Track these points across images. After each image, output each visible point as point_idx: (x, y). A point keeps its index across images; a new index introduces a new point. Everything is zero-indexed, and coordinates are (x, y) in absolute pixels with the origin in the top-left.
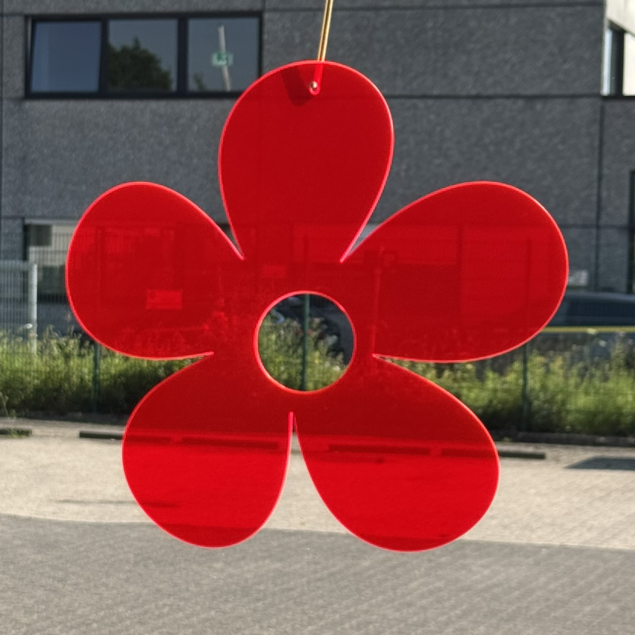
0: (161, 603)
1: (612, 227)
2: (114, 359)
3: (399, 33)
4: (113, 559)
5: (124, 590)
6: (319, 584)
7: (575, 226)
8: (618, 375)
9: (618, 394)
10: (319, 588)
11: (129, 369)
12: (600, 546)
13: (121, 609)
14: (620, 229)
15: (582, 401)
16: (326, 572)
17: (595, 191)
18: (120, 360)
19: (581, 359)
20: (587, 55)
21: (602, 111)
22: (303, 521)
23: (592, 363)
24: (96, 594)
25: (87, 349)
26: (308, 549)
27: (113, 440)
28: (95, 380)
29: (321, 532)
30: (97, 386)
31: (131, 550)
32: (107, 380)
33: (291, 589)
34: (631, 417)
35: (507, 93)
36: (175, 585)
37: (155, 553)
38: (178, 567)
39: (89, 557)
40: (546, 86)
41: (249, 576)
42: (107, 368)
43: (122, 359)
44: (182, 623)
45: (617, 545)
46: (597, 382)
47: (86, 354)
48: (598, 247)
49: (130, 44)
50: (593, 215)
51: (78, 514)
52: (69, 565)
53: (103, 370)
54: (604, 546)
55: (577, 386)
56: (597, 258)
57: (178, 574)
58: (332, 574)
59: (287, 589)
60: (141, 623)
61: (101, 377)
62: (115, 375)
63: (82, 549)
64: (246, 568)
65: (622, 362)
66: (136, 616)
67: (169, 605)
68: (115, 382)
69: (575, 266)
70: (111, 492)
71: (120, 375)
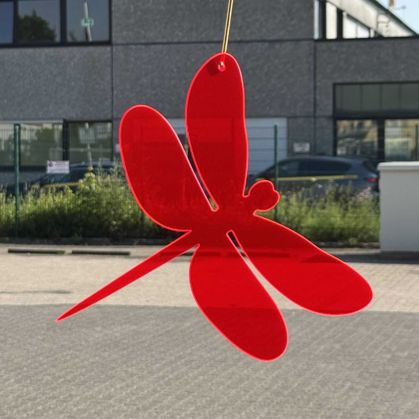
0: (65, 353)
1: (323, 117)
2: (28, 205)
3: (193, 5)
4: (34, 327)
5: (42, 346)
6: (160, 338)
7: (301, 117)
8: (331, 205)
9: (332, 216)
10: (160, 340)
11: (37, 210)
13: (41, 358)
14: (328, 118)
15: (310, 221)
16: (164, 330)
17: (312, 96)
18: (31, 205)
19: (308, 196)
20: (305, 16)
21: (315, 48)
22: (148, 300)
23: (315, 199)
24: (24, 349)
25: (11, 199)
26: (152, 317)
27: (29, 254)
28: (16, 217)
29: (159, 306)
30: (18, 221)
31: (45, 321)
32: (23, 217)
33: (143, 342)
34: (339, 230)
35: (259, 39)
36: (73, 342)
38: (74, 330)
39: (19, 327)
40: (281, 34)
41: (117, 334)
42: (23, 210)
43: (33, 204)
44: (79, 365)
46: (318, 210)
47: (11, 202)
48: (315, 129)
49: (30, 13)
50: (312, 110)
51: (10, 300)
52: (7, 332)
53: (21, 211)
55: (307, 213)
56: (315, 135)
57: (74, 335)
58: (168, 332)
59: (141, 342)
60: (53, 366)
61: (20, 215)
62: (28, 214)
63: (14, 322)
64: (115, 330)
65: (332, 197)
66: (50, 362)
67: (70, 355)
68: (29, 218)
69: (302, 141)
70: (30, 286)
71: (32, 214)
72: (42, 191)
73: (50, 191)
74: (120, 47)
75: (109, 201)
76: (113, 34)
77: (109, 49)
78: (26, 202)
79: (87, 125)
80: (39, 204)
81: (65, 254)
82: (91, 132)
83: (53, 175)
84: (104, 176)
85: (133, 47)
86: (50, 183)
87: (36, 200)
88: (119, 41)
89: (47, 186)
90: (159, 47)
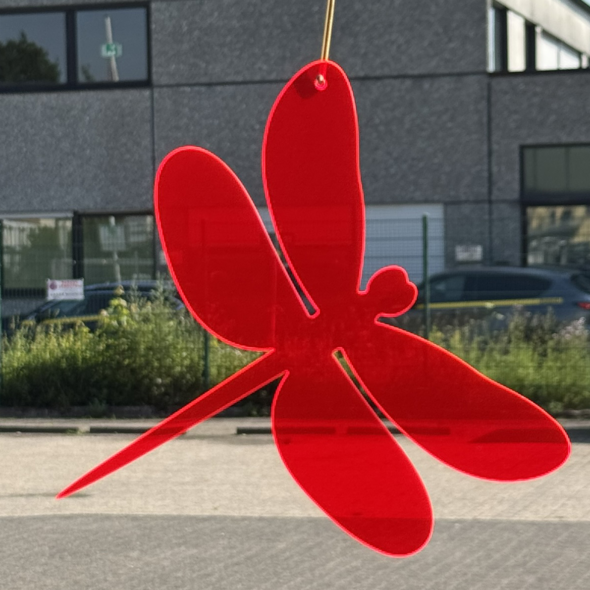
1: (504, 201)
2: (16, 352)
3: (285, 18)
4: (28, 552)
5: (41, 583)
6: (236, 568)
7: (466, 202)
8: (519, 348)
9: (519, 366)
10: (236, 572)
11: (32, 360)
12: (511, 519)
14: (511, 203)
16: (242, 556)
17: (486, 167)
18: (22, 352)
19: (481, 333)
20: (471, 34)
21: (489, 88)
22: (215, 506)
23: (492, 337)
26: (223, 534)
27: (19, 432)
29: (234, 516)
31: (46, 543)
32: (10, 373)
33: (209, 575)
34: (532, 388)
35: (395, 73)
36: (93, 576)
37: (70, 545)
38: (94, 557)
39: (4, 552)
40: (432, 66)
41: (166, 563)
42: (9, 361)
43: (24, 352)
45: (529, 516)
46: (498, 357)
48: (491, 221)
49: (16, 38)
50: (485, 190)
53: (5, 363)
54: (516, 518)
55: (478, 359)
56: (490, 233)
57: (94, 565)
58: (248, 558)
59: (205, 575)
61: (4, 370)
62: (17, 369)
64: (162, 556)
65: (522, 335)
68: (18, 375)
69: (467, 242)
70: (21, 485)
71: (23, 368)
72: (39, 329)
73: (52, 330)
74: (165, 89)
75: (150, 345)
76: (154, 69)
77: (147, 93)
78: (14, 349)
79: (112, 220)
80: (35, 351)
81: (79, 433)
82: (120, 231)
83: (57, 304)
84: (141, 304)
85: (188, 89)
86: (52, 317)
87: (30, 345)
88: (164, 80)
89: (47, 322)
90: (231, 89)
